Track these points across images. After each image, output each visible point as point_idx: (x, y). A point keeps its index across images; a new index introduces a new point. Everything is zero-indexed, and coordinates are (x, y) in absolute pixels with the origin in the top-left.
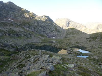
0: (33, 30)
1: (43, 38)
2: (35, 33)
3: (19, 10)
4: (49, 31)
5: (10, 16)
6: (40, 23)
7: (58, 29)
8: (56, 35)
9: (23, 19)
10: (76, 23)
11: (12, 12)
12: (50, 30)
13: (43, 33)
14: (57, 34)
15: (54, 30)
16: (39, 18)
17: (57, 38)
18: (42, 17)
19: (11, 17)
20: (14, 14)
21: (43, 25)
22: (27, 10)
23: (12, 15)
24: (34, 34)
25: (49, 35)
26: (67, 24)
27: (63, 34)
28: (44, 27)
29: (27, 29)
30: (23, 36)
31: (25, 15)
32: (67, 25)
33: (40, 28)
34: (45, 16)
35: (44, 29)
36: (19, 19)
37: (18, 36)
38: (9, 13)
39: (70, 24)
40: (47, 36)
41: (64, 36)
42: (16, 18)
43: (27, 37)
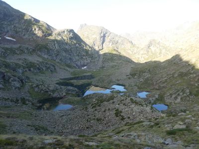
0: (55, 58)
1: (71, 70)
2: (58, 62)
3: (19, 17)
4: (77, 58)
5: (6, 30)
6: (63, 43)
7: (90, 53)
8: (88, 63)
9: (32, 38)
10: (117, 35)
11: (9, 23)
12: (78, 55)
13: (69, 62)
14: (89, 61)
15: (84, 55)
16: (59, 34)
17: (91, 68)
18: (64, 32)
19: (8, 32)
20: (12, 26)
21: (67, 47)
22: (34, 19)
23: (9, 28)
24: (58, 64)
25: (79, 63)
26: (102, 37)
27: (98, 60)
28: (70, 51)
29: (46, 56)
30: (46, 70)
31: (35, 29)
32: (102, 39)
33: (64, 54)
34: (67, 30)
35: (70, 55)
36: (25, 37)
37: (40, 70)
38: (3, 24)
39: (107, 37)
40: (75, 65)
41: (100, 64)
42: (18, 35)
43: (51, 71)
